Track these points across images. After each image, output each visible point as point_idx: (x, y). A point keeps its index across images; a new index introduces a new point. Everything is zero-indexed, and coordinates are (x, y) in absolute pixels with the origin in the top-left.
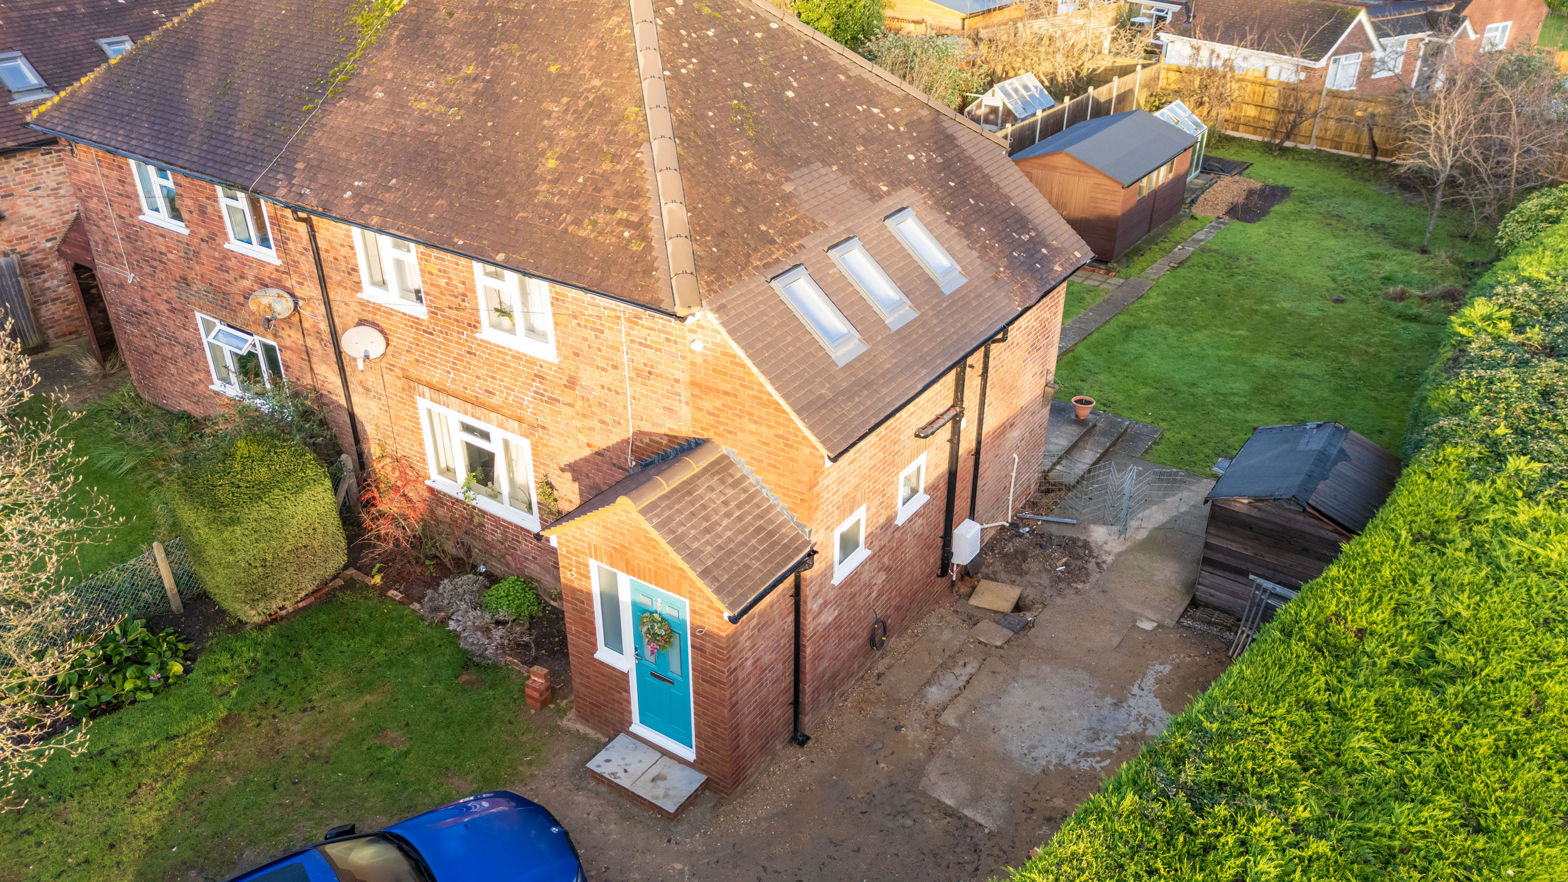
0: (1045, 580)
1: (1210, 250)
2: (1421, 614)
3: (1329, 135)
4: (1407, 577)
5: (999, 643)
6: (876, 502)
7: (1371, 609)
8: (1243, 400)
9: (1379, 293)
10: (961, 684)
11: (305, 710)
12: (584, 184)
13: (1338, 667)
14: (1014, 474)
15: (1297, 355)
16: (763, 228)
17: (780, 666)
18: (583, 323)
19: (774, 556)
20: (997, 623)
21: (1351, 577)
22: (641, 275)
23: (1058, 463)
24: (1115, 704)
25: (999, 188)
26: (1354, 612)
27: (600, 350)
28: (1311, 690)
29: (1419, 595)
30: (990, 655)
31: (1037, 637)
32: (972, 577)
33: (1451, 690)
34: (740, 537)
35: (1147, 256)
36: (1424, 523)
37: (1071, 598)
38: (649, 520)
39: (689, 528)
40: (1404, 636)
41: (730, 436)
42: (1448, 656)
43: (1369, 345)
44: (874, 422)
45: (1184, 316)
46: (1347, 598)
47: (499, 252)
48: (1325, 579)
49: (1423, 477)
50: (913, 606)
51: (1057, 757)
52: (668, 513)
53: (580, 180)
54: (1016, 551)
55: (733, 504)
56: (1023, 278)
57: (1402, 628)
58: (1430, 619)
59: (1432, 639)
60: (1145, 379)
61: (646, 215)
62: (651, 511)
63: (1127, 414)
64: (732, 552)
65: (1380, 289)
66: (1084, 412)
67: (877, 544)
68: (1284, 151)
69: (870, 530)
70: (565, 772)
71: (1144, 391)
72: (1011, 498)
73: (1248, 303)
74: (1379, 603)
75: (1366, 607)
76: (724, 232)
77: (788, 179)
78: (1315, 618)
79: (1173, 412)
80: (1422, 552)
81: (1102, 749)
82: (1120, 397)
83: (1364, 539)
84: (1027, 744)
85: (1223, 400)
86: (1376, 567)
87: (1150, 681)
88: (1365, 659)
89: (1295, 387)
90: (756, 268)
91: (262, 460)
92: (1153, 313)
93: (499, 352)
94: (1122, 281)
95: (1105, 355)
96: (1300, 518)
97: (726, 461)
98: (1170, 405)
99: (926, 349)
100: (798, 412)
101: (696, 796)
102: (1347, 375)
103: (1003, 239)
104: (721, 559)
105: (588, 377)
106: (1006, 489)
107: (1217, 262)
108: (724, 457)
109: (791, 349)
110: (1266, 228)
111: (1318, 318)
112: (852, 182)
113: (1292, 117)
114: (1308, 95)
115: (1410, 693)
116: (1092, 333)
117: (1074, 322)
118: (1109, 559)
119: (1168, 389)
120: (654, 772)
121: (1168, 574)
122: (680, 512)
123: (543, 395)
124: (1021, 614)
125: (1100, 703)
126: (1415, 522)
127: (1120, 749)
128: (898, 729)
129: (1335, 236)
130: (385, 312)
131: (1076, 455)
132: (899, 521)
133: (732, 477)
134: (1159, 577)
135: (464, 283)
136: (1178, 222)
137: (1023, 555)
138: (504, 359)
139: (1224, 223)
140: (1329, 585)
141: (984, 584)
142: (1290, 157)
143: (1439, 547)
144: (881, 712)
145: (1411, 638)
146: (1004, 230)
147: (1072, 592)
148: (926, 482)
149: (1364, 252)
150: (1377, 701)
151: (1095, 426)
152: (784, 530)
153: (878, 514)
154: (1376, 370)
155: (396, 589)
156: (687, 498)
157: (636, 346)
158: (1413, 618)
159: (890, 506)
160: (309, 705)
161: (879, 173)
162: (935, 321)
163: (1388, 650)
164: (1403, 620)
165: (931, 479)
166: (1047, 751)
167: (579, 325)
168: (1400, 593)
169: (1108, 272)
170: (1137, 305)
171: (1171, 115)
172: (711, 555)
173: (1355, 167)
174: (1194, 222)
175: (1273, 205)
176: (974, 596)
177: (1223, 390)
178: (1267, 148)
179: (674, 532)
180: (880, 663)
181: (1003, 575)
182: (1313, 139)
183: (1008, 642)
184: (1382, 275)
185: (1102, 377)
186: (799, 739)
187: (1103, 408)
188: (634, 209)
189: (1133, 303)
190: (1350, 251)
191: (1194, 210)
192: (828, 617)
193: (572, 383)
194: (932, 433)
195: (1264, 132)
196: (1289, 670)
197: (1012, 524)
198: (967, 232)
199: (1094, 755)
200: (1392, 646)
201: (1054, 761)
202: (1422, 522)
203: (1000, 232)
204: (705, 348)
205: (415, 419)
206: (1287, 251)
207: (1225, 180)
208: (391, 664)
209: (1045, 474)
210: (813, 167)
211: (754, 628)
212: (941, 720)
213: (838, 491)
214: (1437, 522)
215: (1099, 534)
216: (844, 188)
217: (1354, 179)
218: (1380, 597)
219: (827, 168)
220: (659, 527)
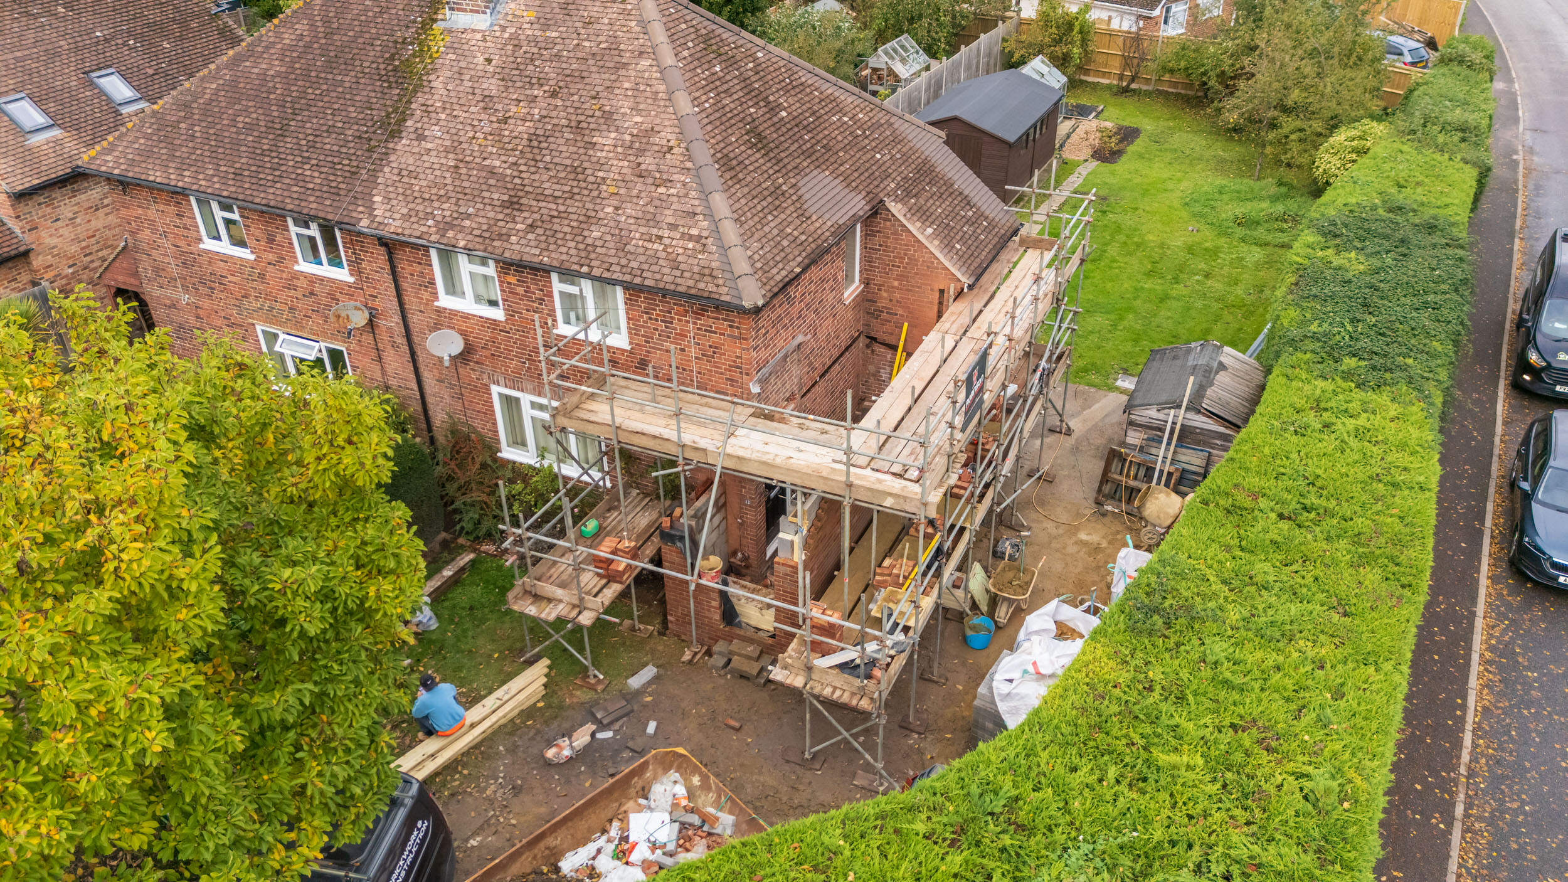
16: (789, 230)
18: (654, 317)
27: (669, 337)
93: (574, 344)
96: (1197, 418)
103: (954, 217)
105: (657, 358)
110: (1126, 168)
112: (841, 184)
113: (1135, 62)
129: (1184, 171)
130: (462, 317)
135: (541, 290)
157: (702, 332)
167: (650, 318)
174: (1065, 166)
175: (1128, 145)
191: (1064, 156)
193: (643, 364)
195: (1112, 76)
205: (487, 403)
207: (1086, 125)
210: (812, 175)
219: (822, 174)
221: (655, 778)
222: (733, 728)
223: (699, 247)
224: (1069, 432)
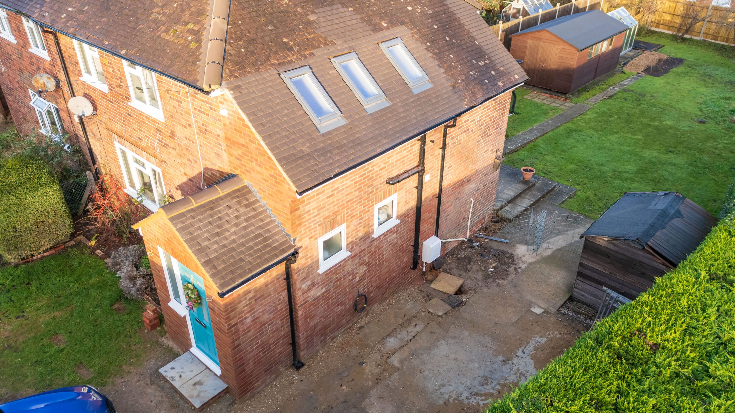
0: (480, 276)
1: (629, 90)
2: (704, 337)
3: (711, 32)
4: (699, 306)
5: (440, 314)
6: (355, 223)
7: (667, 329)
8: (630, 176)
9: (727, 119)
10: (410, 338)
11: (18, 317)
12: (177, 7)
13: (630, 373)
14: (471, 210)
15: (670, 152)
16: (285, 40)
17: (279, 322)
18: (172, 97)
19: (264, 254)
20: (443, 301)
21: (657, 303)
22: (191, 64)
23: (506, 204)
24: (504, 361)
25: (469, 33)
26: (653, 331)
27: (181, 114)
28: (604, 391)
29: (705, 321)
30: (433, 321)
31: (465, 312)
32: (436, 270)
33: (716, 402)
34: (242, 240)
35: (591, 92)
36: (720, 266)
37: (494, 289)
38: (175, 225)
39: (204, 232)
40: (688, 353)
41: (248, 174)
42: (718, 373)
43: (716, 149)
44: (337, 171)
45: (605, 126)
46: (650, 319)
47: (123, 49)
48: (638, 302)
49: (726, 234)
50: (391, 286)
51: (456, 393)
52: (191, 221)
53: (175, 5)
54: (465, 257)
55: (242, 218)
56: (474, 88)
57: (687, 346)
58: (710, 340)
59: (709, 357)
60: (573, 160)
61: (203, 26)
62: (178, 219)
63: (557, 179)
64: (233, 249)
65: (728, 117)
66: (528, 176)
67: (357, 249)
68: (683, 40)
69: (350, 240)
70: (149, 372)
71: (571, 167)
72: (469, 224)
73: (646, 120)
74: (674, 325)
75: (663, 327)
76: (254, 40)
77: (313, 12)
78: (623, 331)
79: (586, 180)
80: (714, 288)
81: (487, 391)
82: (555, 170)
83: (673, 275)
84: (440, 382)
85: (618, 175)
86: (677, 297)
87: (530, 348)
88: (653, 369)
89: (665, 170)
90: (273, 65)
91: (17, 171)
92: (587, 123)
93: (140, 114)
94: (573, 104)
95: (553, 145)
96: (641, 253)
97: (246, 190)
98: (584, 176)
99: (390, 127)
100: (279, 161)
101: (220, 397)
102: (699, 165)
103: (465, 63)
104: (224, 254)
105: (179, 131)
106: (465, 219)
107: (632, 97)
108: (246, 187)
109: (285, 119)
110: (665, 80)
111: (687, 131)
112: (361, 18)
113: (690, 21)
114: (700, 9)
115: (682, 402)
116: (548, 132)
117: (539, 126)
118: (523, 266)
119: (586, 167)
120: (197, 379)
121: (558, 278)
122: (200, 221)
123: (162, 142)
124: (460, 296)
125: (494, 359)
126: (713, 266)
127: (499, 393)
128: (361, 364)
129: (706, 87)
130: (93, 89)
131: (518, 201)
132: (375, 236)
133: (247, 200)
134: (553, 280)
135: (119, 71)
136: (613, 75)
137: (469, 259)
138: (143, 119)
139: (641, 76)
140: (639, 307)
141: (442, 275)
142: (687, 43)
143: (728, 286)
144: (354, 352)
145: (692, 355)
146: (467, 58)
147: (495, 285)
148: (398, 212)
149: (721, 96)
150: (654, 406)
151: (534, 185)
152: (277, 237)
153: (357, 230)
154: (718, 164)
155: (101, 250)
156: (208, 212)
157: (197, 112)
158: (697, 339)
159: (368, 225)
160: (21, 314)
161: (382, 16)
162: (402, 110)
163: (673, 363)
164: (690, 339)
165: (403, 210)
166: (451, 389)
167: (170, 97)
168: (691, 318)
169: (566, 99)
170: (579, 118)
171: (617, 15)
172: (216, 251)
173: (724, 50)
174: (623, 75)
175: (672, 68)
176: (435, 282)
177: (620, 169)
178: (675, 38)
179: (191, 234)
180: (363, 320)
181: (455, 271)
182: (702, 34)
183: (446, 314)
184: (730, 109)
185: (548, 158)
186: (298, 365)
187: (543, 175)
188: (197, 22)
189: (577, 117)
190: (713, 95)
191: (625, 69)
192: (317, 292)
193: (173, 135)
194: (398, 182)
195: (674, 29)
196: (591, 373)
197: (468, 240)
198: (439, 56)
199: (481, 395)
200: (677, 360)
201: (454, 396)
202: (719, 266)
203: (463, 59)
204: (229, 114)
205: (115, 153)
206: (676, 93)
207: (647, 53)
208: (78, 294)
209: (497, 211)
210: (335, 7)
211: (250, 299)
212: (389, 361)
213: (318, 214)
214: (730, 267)
215: (521, 250)
216: (355, 22)
217: (723, 56)
218: (676, 320)
219: (345, 9)
220: (180, 230)
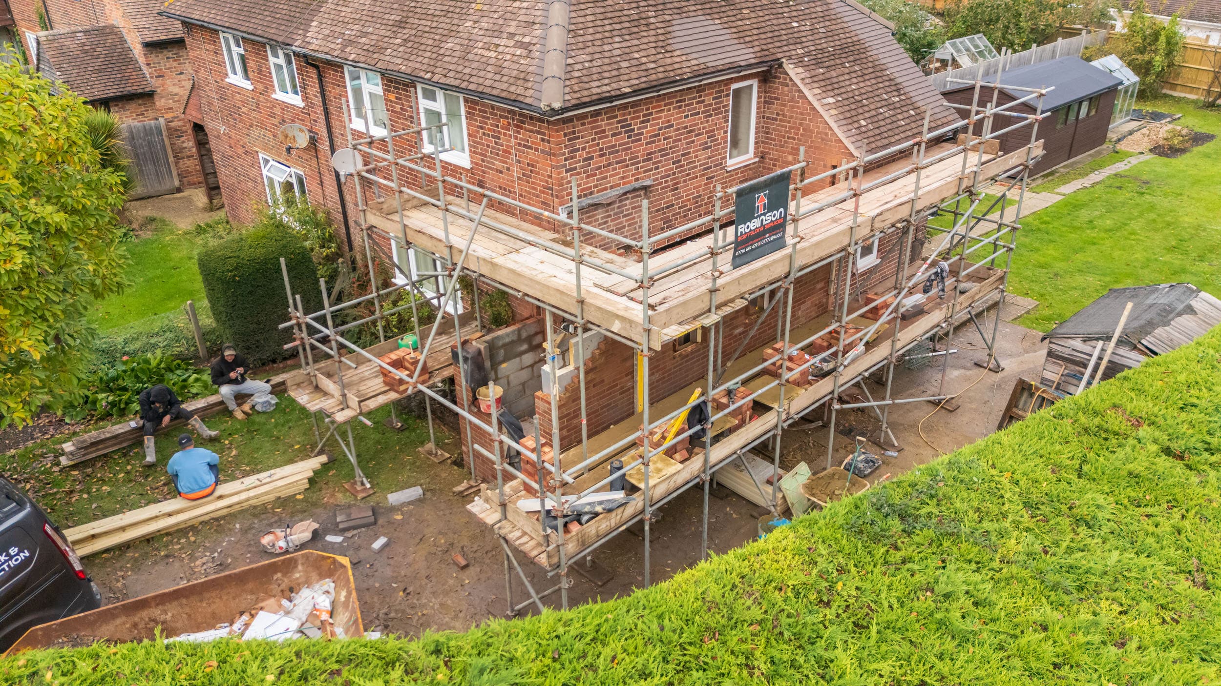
12: (498, 19)
22: (522, 81)
25: (878, 59)
27: (498, 155)
47: (428, 73)
53: (496, 16)
60: (1034, 266)
68: (1216, 107)
79: (1053, 292)
92: (1056, 219)
94: (1034, 194)
98: (1051, 286)
105: (490, 179)
135: (410, 107)
136: (1099, 155)
139: (1144, 157)
146: (874, 91)
157: (521, 148)
167: (484, 133)
175: (1195, 146)
189: (1040, 210)
191: (1118, 147)
193: (480, 186)
195: (1200, 91)
221: (308, 583)
222: (456, 564)
223: (525, 53)
224: (997, 369)
